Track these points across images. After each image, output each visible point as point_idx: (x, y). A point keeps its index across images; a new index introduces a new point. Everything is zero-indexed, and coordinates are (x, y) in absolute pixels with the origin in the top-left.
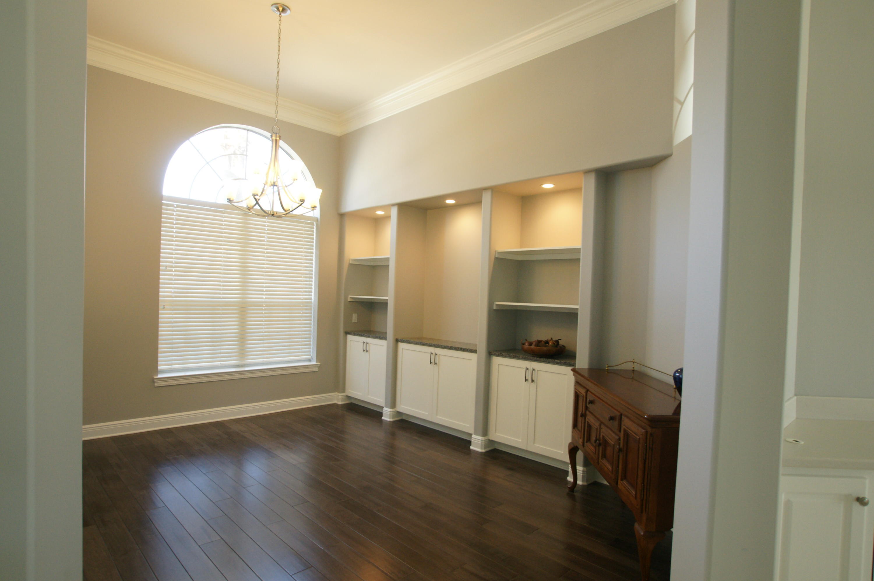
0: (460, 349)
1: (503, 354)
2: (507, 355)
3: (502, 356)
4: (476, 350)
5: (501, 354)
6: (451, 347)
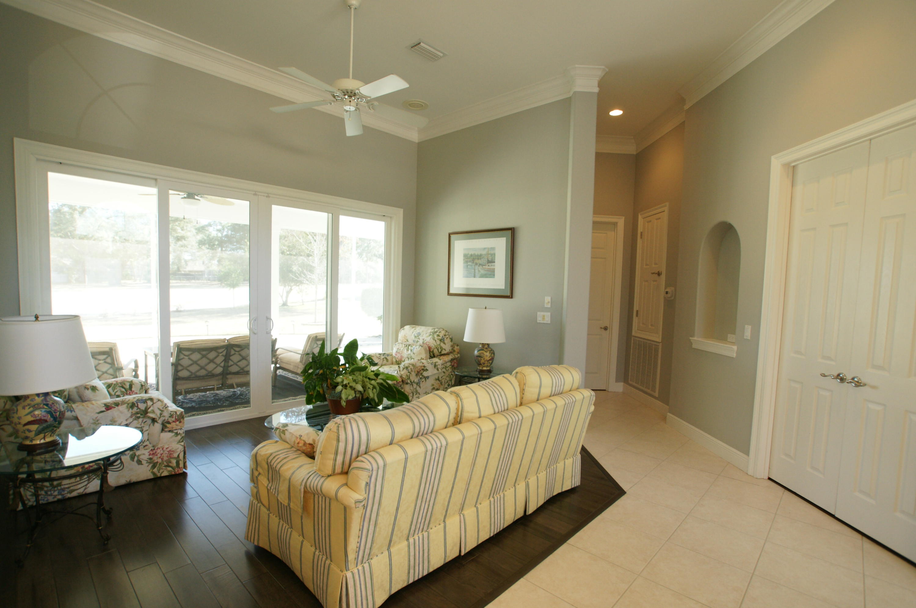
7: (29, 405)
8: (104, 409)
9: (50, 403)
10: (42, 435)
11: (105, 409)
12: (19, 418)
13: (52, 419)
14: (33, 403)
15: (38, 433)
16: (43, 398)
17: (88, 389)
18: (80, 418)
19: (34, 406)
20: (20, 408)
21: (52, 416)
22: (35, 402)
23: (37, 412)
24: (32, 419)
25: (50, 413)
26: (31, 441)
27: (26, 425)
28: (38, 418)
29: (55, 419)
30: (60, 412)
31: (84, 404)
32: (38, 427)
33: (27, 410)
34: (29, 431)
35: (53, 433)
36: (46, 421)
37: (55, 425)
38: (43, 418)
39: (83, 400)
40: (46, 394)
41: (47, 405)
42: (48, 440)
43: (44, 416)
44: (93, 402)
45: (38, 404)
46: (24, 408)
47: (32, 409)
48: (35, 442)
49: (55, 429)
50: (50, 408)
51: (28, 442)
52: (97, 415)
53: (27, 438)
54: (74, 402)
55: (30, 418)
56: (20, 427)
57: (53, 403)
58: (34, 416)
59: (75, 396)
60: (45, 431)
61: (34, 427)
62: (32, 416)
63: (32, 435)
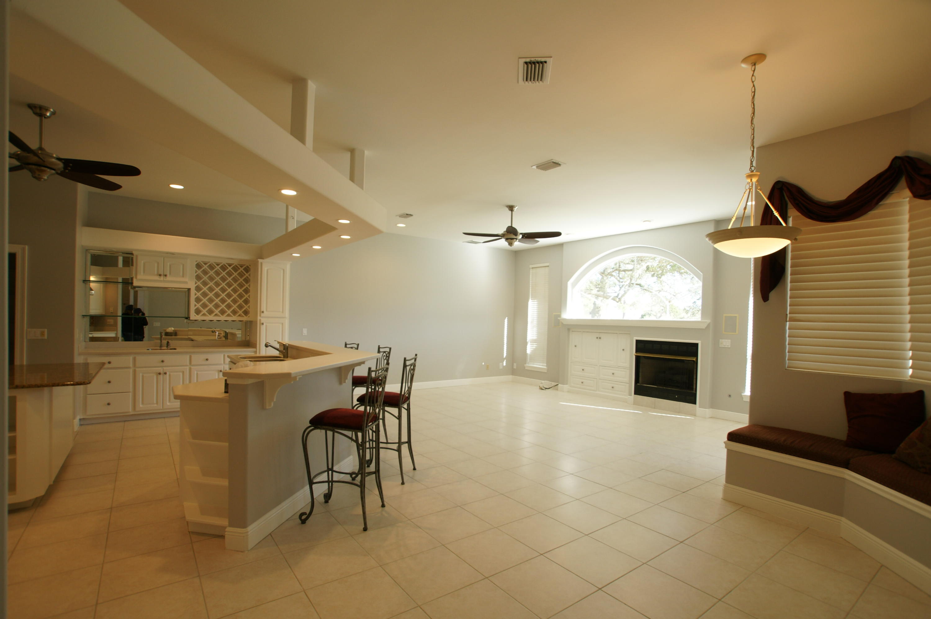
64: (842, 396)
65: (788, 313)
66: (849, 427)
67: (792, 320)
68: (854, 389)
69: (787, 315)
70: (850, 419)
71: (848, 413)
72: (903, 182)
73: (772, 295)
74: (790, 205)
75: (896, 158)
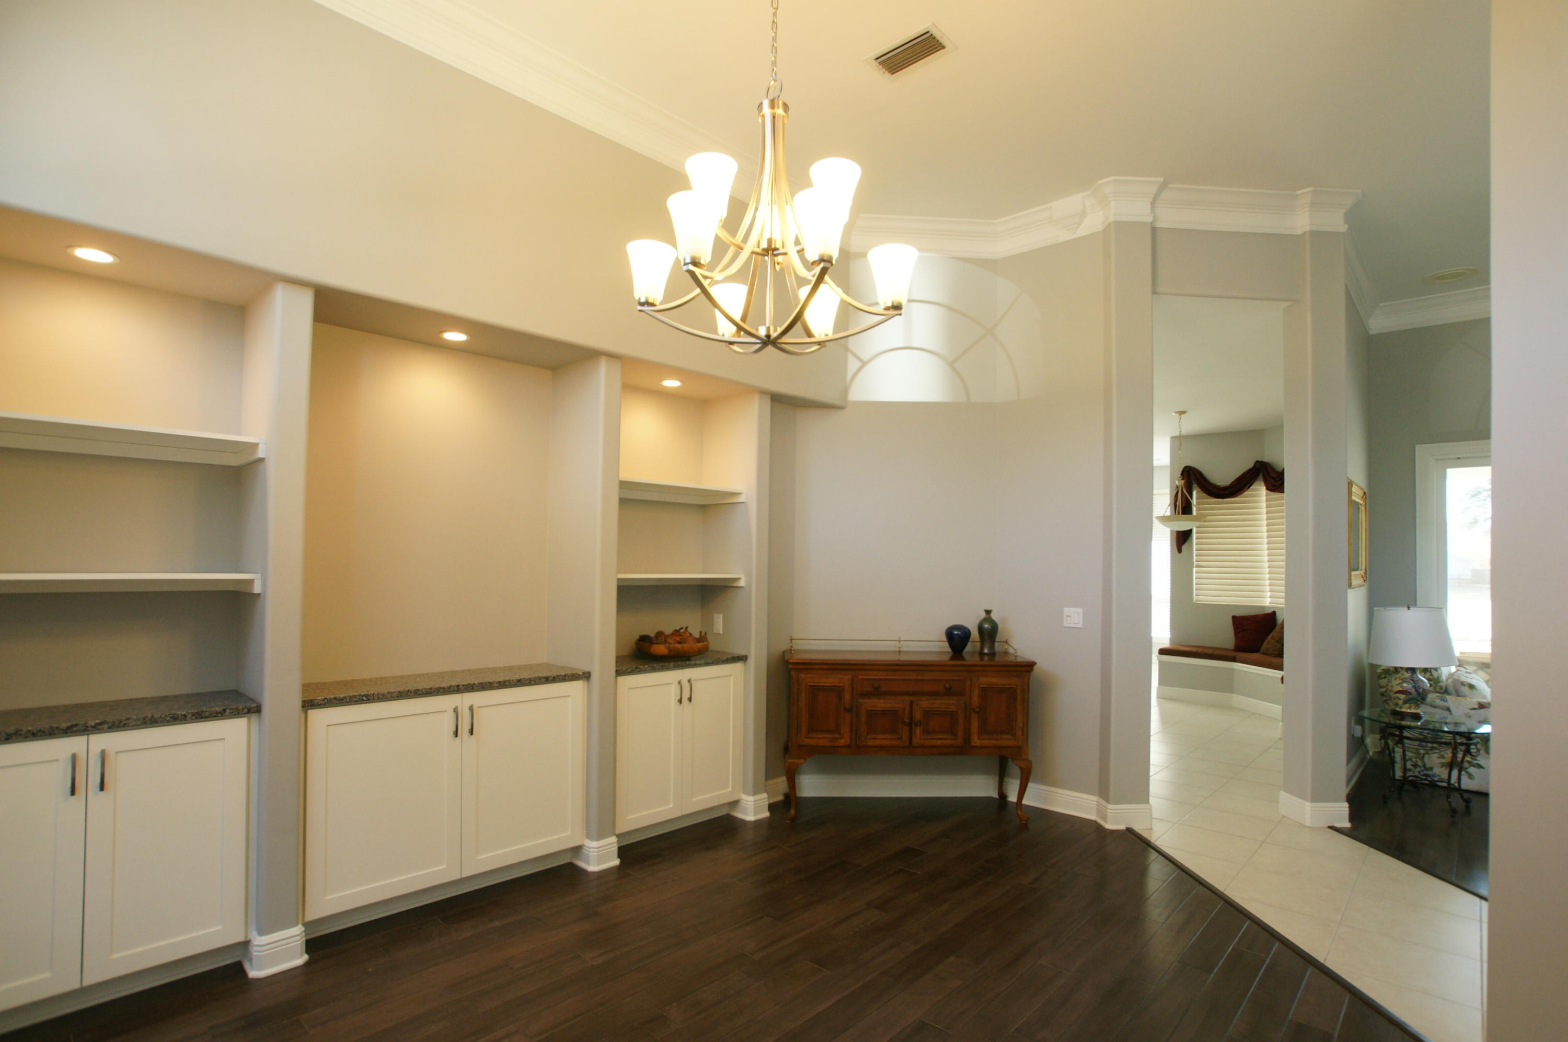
0: (543, 680)
1: (640, 668)
2: (648, 667)
3: (639, 671)
4: (589, 673)
5: (636, 668)
6: (519, 681)
7: (1400, 678)
8: (1476, 706)
9: (1415, 679)
10: (1408, 705)
11: (1479, 707)
12: (1392, 686)
13: (1415, 693)
14: (1402, 677)
15: (1405, 702)
16: (1410, 674)
17: (1465, 685)
18: (1451, 709)
19: (1402, 679)
20: (1393, 679)
21: (1416, 690)
22: (1404, 677)
23: (1405, 685)
24: (1401, 689)
25: (1414, 687)
26: (1401, 708)
27: (1396, 693)
28: (1405, 689)
29: (1419, 694)
30: (1424, 689)
31: (1458, 698)
32: (1405, 698)
33: (1398, 681)
34: (1399, 699)
35: (1417, 706)
36: (1410, 693)
37: (1418, 699)
38: (1409, 690)
39: (1458, 694)
40: (1413, 670)
41: (1413, 680)
42: (1413, 711)
43: (1410, 689)
44: (1468, 699)
45: (1405, 678)
46: (1396, 679)
47: (1401, 681)
48: (1404, 710)
49: (1419, 703)
50: (1415, 683)
51: (1398, 709)
52: (1469, 711)
53: (1397, 705)
54: (1449, 694)
55: (1399, 688)
56: (1392, 694)
57: (1418, 680)
58: (1402, 687)
59: (1451, 689)
60: (1411, 702)
61: (1402, 696)
62: (1400, 687)
63: (1400, 702)
64: (1230, 620)
65: (1194, 561)
66: (1236, 639)
67: (1198, 566)
68: (1237, 614)
69: (1193, 562)
70: (1236, 633)
71: (1235, 630)
72: (1261, 477)
73: (1184, 547)
74: (1194, 483)
75: (1257, 462)
